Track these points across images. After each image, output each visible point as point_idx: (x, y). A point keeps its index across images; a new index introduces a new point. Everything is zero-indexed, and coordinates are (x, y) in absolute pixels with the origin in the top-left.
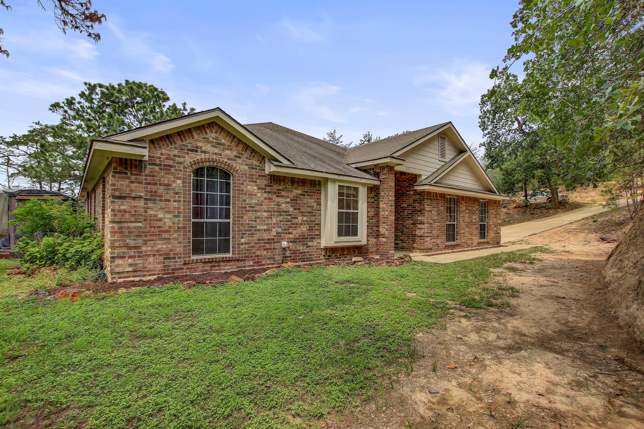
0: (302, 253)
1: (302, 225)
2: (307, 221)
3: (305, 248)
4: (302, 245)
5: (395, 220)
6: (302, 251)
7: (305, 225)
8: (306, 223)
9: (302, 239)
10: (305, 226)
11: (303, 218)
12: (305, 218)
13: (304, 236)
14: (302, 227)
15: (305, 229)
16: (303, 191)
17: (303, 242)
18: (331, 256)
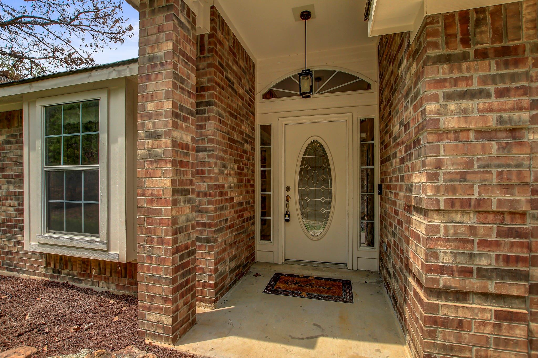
0: (7, 253)
1: (6, 199)
2: (15, 193)
3: (12, 244)
4: (7, 238)
5: (175, 192)
6: (7, 249)
7: (12, 200)
8: (13, 196)
9: (8, 226)
10: (12, 203)
11: (8, 188)
12: (11, 188)
13: (10, 221)
14: (7, 203)
15: (11, 209)
16: (8, 137)
17: (10, 232)
18: (59, 272)
